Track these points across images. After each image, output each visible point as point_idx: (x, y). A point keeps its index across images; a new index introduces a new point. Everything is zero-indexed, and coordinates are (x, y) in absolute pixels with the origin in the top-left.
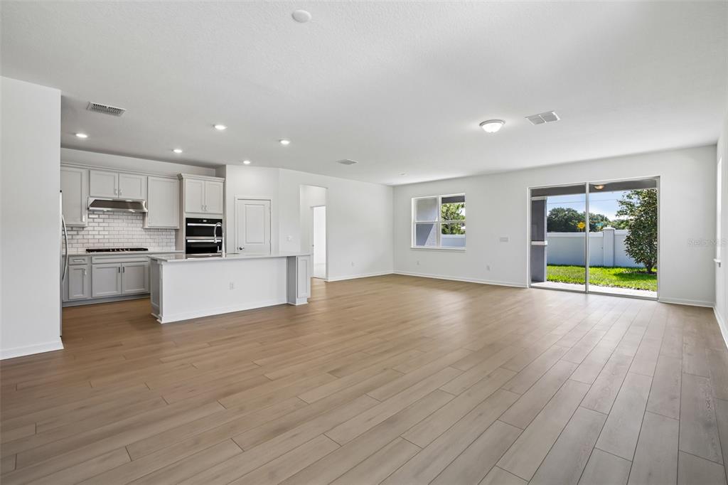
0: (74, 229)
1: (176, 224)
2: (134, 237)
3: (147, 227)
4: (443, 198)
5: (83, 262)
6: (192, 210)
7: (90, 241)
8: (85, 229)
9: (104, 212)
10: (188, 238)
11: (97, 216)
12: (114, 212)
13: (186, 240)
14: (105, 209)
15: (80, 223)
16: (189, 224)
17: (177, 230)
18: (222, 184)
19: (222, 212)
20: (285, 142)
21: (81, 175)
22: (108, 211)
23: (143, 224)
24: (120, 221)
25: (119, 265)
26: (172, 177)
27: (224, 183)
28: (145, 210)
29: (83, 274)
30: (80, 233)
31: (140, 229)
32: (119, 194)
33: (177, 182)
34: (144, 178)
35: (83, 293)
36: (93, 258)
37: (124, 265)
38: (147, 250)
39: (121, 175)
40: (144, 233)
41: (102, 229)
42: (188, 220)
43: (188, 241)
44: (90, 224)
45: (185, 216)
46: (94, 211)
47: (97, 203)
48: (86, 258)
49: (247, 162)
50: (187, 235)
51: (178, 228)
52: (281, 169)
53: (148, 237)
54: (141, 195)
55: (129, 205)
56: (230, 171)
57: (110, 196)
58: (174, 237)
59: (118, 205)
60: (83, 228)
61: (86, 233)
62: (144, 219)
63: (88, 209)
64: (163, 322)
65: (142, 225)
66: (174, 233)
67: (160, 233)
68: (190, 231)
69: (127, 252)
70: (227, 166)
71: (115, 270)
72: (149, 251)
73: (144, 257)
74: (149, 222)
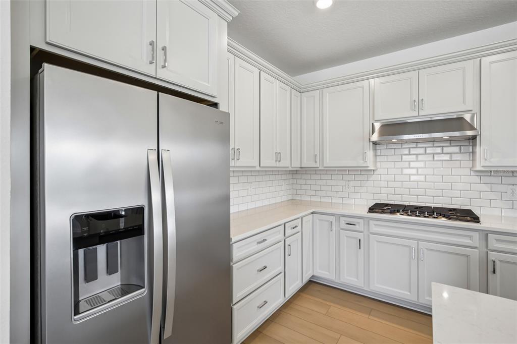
3: (480, 168)
15: (361, 163)
21: (363, 90)
23: (474, 161)
25: (413, 244)
30: (370, 178)
31: (467, 171)
32: (419, 104)
34: (470, 64)
35: (357, 278)
37: (422, 245)
39: (423, 73)
40: (477, 179)
44: (383, 165)
54: (464, 102)
60: (373, 170)
61: (377, 178)
62: (474, 152)
65: (471, 165)
69: (443, 221)
72: (485, 224)
73: (470, 237)
74: (485, 156)
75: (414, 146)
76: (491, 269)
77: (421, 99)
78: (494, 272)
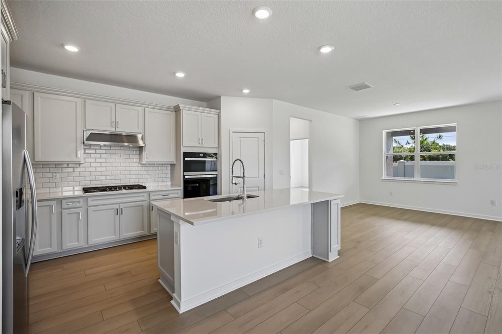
0: (70, 166)
1: (172, 159)
2: (131, 173)
3: (144, 162)
4: (420, 130)
5: (78, 205)
6: (189, 144)
7: (87, 178)
8: (81, 166)
9: (101, 146)
10: (185, 173)
11: (93, 151)
12: (110, 146)
13: (184, 176)
14: (102, 143)
15: (74, 159)
16: (186, 159)
17: (172, 165)
18: (217, 116)
19: (217, 146)
20: (326, 50)
21: (76, 105)
22: (105, 146)
23: (140, 158)
24: (117, 156)
25: (117, 206)
26: (168, 109)
27: (219, 115)
28: (141, 143)
29: (78, 219)
30: (77, 170)
31: (137, 164)
32: (116, 124)
33: (173, 114)
34: (141, 109)
35: (78, 241)
36: (89, 199)
37: (122, 206)
38: (144, 187)
39: (117, 105)
40: (141, 168)
41: (99, 165)
42: (186, 155)
43: (186, 177)
44: (87, 160)
45: (183, 150)
46: (90, 145)
47: (94, 137)
48: (81, 200)
49: (246, 91)
50: (185, 171)
51: (175, 163)
52: (273, 100)
53: (145, 172)
54: (138, 128)
55: (125, 139)
56: (224, 101)
57: (108, 129)
58: (169, 172)
59: (115, 138)
60: (80, 164)
61: (82, 169)
62: (141, 154)
63: (84, 143)
64: (182, 311)
65: (138, 160)
66: (169, 168)
67: (157, 168)
68: (188, 167)
69: (124, 191)
70: (222, 97)
71: (113, 212)
72: (148, 189)
73: (143, 196)
74: (147, 157)
75: (119, 149)
76: (151, 209)
77: (117, 121)
78: (152, 210)
